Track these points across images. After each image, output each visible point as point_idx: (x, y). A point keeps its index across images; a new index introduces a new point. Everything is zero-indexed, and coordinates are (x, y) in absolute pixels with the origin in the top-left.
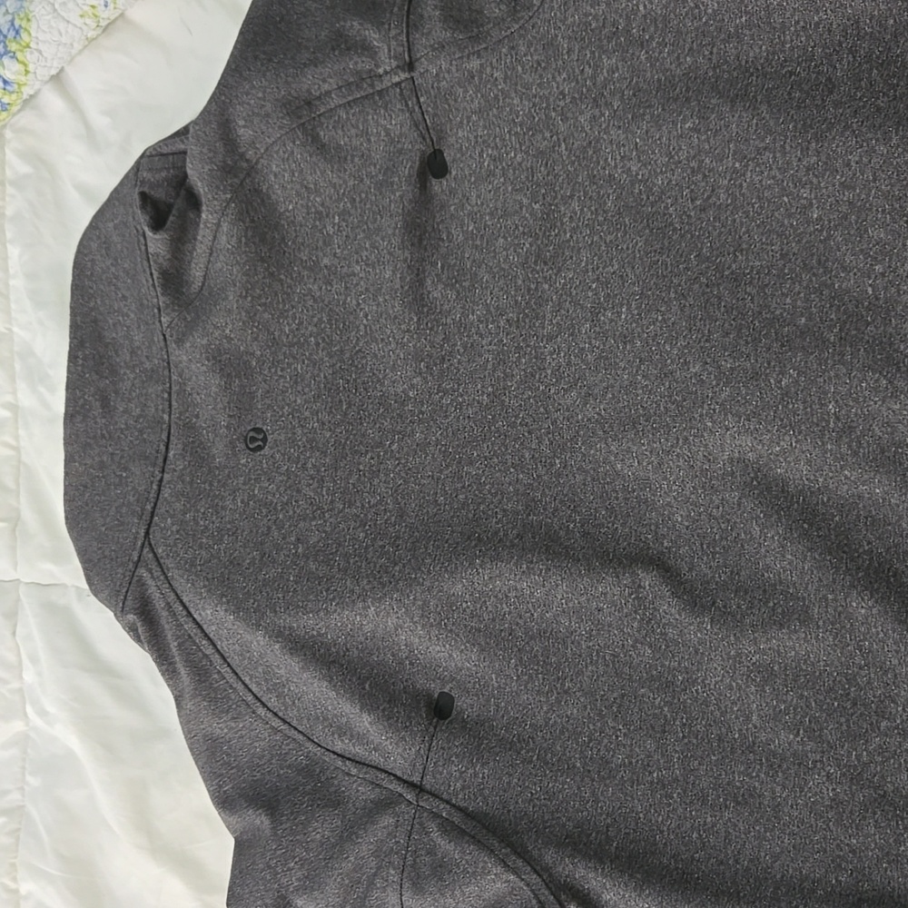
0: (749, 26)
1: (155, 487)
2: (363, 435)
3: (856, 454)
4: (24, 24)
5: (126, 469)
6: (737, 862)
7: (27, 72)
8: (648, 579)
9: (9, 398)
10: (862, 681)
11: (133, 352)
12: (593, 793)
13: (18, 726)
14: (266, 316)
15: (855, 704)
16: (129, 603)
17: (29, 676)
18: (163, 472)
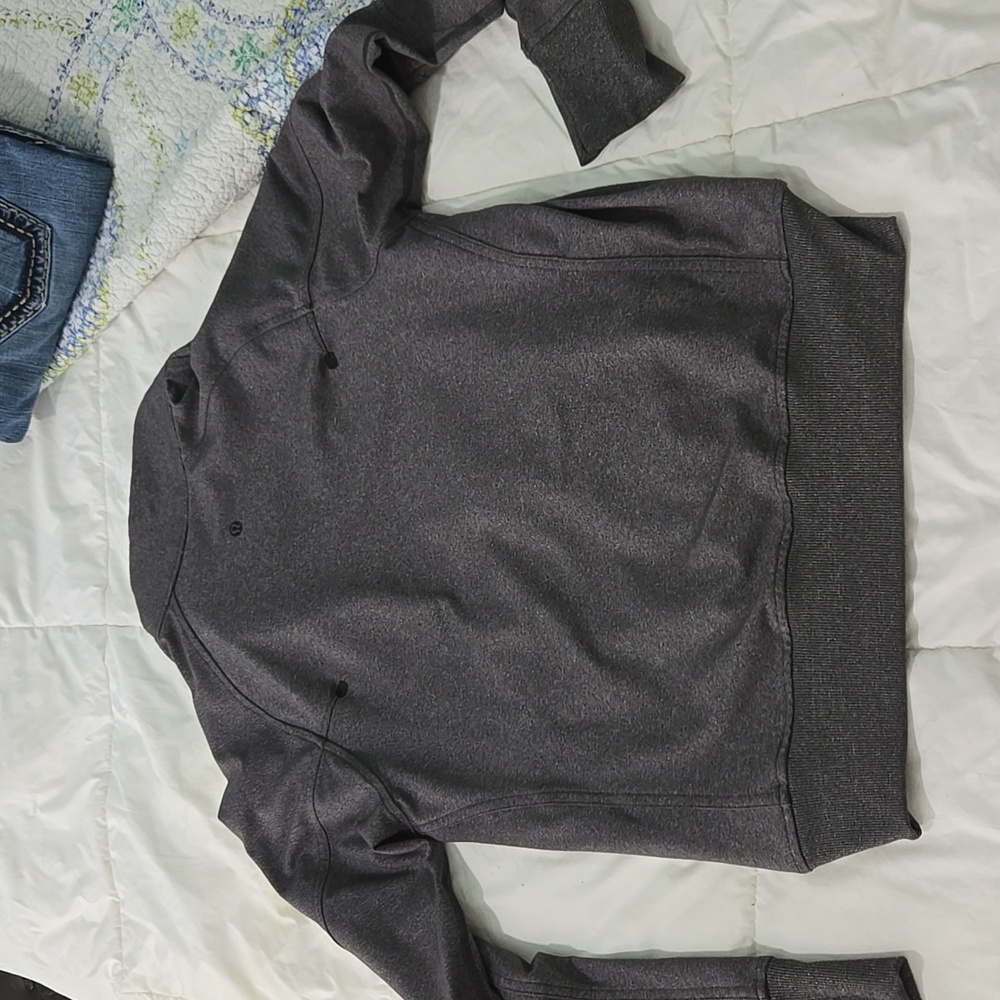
0: (475, 285)
1: (179, 559)
2: (297, 524)
3: (535, 526)
4: (105, 279)
5: (164, 549)
6: (487, 769)
7: (108, 307)
8: (444, 605)
9: (102, 508)
10: (545, 657)
11: (168, 477)
12: (418, 736)
13: (107, 719)
14: (240, 453)
15: (541, 671)
16: (162, 631)
17: (113, 687)
18: (183, 550)
